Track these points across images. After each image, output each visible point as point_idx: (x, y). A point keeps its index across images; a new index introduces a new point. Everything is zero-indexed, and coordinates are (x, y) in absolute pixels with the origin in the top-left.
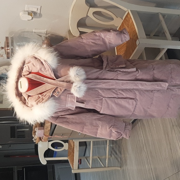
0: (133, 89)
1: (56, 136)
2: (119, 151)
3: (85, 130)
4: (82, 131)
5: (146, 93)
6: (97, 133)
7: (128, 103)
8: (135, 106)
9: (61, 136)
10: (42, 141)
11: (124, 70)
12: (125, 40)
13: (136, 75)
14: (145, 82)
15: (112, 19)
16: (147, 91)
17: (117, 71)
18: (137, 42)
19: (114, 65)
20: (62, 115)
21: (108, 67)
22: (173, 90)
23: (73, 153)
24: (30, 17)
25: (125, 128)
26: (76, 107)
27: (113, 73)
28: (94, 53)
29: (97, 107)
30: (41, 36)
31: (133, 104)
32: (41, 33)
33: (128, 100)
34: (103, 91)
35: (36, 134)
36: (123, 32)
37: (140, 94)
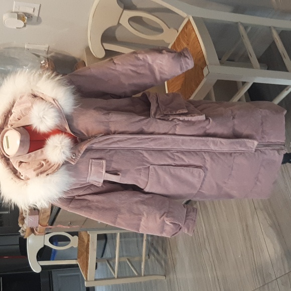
0: (200, 151)
1: (59, 226)
2: (163, 250)
3: (119, 220)
4: (114, 223)
5: (222, 157)
6: (139, 225)
7: (192, 174)
8: (204, 180)
9: (69, 226)
10: (35, 234)
11: (186, 118)
12: (187, 67)
13: (204, 127)
14: (220, 139)
15: (161, 31)
16: (223, 154)
17: (174, 119)
18: (205, 71)
19: (169, 109)
20: (79, 196)
21: (159, 113)
22: (265, 154)
23: (87, 252)
24: (21, 24)
25: (186, 216)
26: (105, 182)
27: (166, 122)
28: (133, 88)
29: (139, 181)
30: (38, 56)
31: (200, 177)
32: (39, 51)
33: (191, 169)
34: (151, 155)
35: (26, 221)
36: (183, 54)
37: (212, 158)
